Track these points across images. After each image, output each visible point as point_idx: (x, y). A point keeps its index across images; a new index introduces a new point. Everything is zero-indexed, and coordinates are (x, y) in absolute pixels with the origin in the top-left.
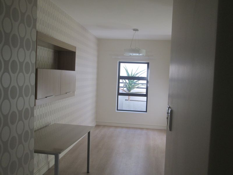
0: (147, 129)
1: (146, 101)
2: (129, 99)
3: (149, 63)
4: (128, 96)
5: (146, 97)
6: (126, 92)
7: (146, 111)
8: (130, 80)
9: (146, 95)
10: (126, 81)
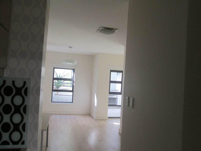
0: (73, 114)
1: (72, 95)
2: (57, 94)
3: (74, 69)
4: (57, 92)
5: (72, 93)
6: (55, 89)
7: (72, 102)
8: (59, 81)
9: (72, 91)
10: (55, 81)
